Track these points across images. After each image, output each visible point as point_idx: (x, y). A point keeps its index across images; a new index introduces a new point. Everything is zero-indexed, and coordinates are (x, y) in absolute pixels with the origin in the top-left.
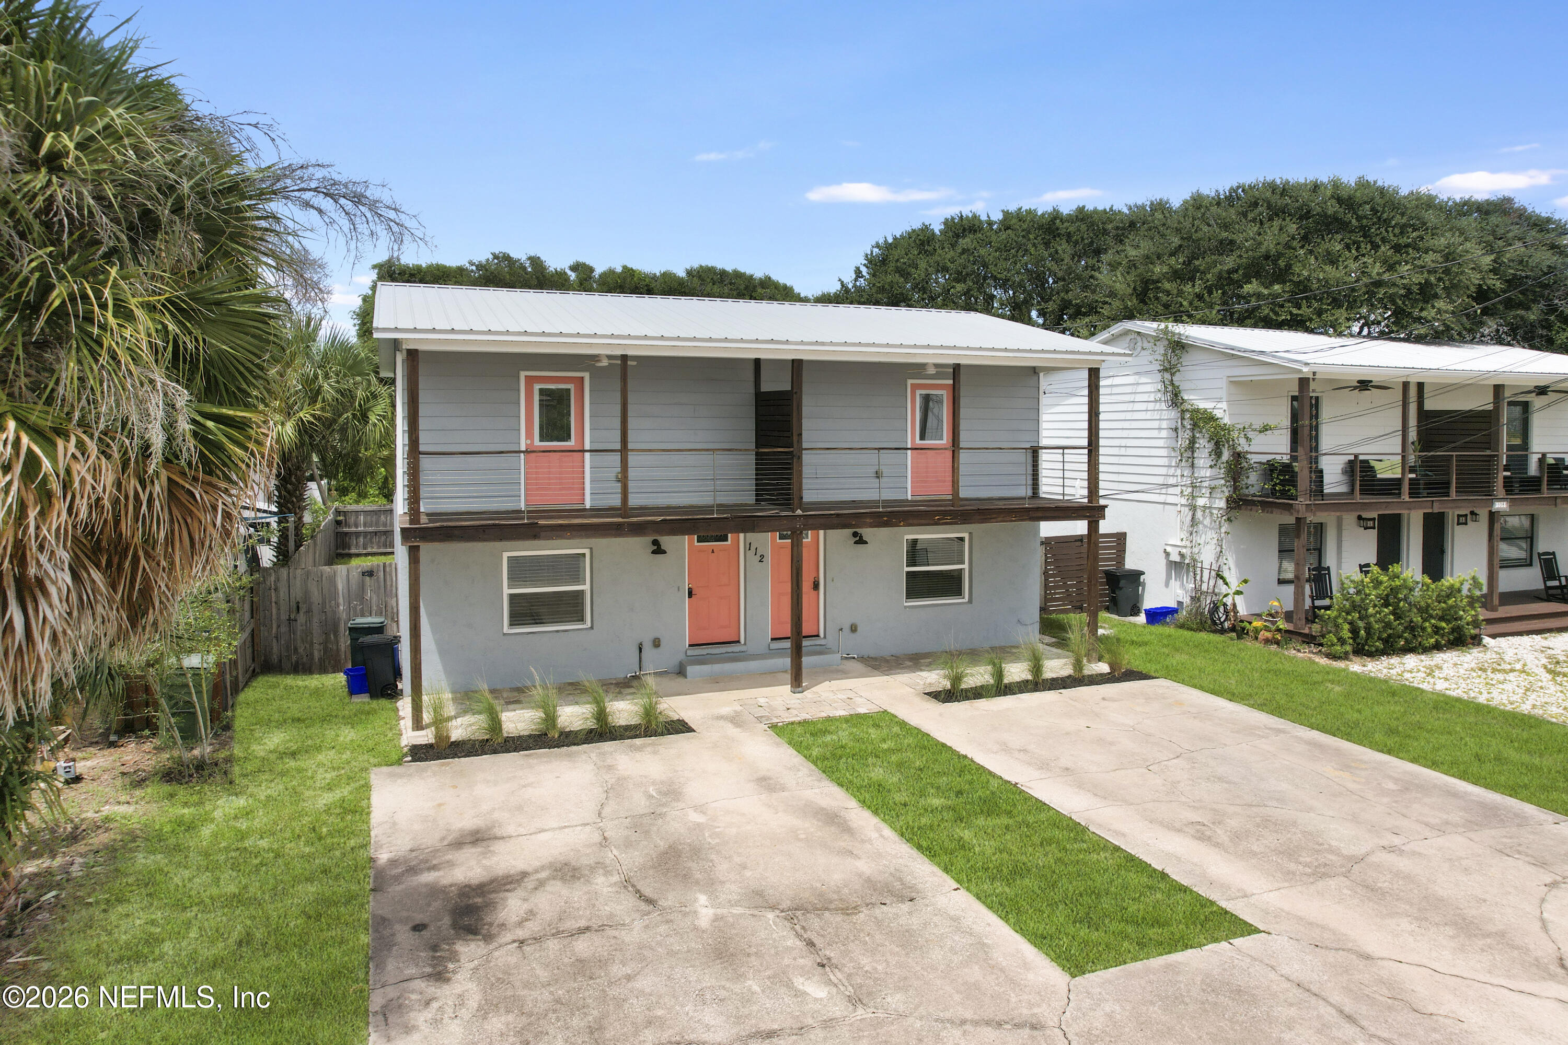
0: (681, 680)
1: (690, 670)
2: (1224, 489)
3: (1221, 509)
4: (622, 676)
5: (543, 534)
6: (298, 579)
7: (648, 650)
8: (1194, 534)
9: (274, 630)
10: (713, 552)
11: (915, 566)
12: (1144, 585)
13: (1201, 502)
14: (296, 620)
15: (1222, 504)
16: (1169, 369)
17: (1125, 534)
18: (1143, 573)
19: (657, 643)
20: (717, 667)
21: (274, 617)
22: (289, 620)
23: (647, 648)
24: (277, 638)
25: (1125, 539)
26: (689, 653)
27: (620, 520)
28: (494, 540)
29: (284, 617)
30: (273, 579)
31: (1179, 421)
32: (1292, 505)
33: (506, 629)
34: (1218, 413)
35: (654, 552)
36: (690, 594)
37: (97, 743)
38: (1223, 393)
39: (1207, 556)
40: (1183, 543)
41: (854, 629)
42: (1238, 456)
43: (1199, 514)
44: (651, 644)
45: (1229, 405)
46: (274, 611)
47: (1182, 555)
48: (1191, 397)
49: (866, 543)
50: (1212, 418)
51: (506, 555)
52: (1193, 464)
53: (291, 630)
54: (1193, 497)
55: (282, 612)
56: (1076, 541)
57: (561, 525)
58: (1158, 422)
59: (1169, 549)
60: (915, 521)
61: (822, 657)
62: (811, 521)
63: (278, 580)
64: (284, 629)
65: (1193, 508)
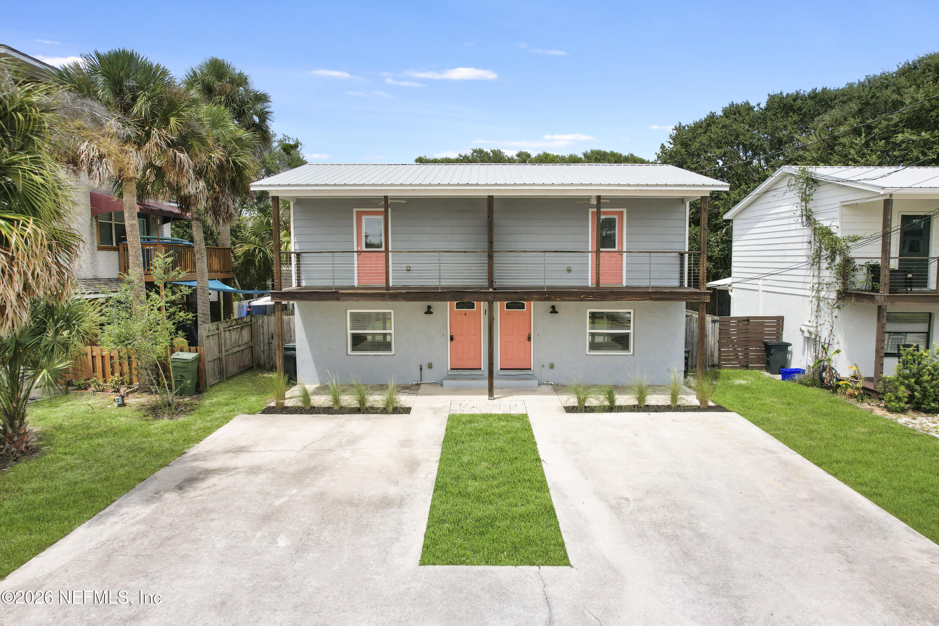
0: (441, 388)
1: (446, 382)
2: (836, 285)
3: (833, 299)
4: (411, 383)
5: (342, 298)
6: (272, 322)
7: (426, 371)
8: (819, 318)
9: (262, 348)
10: (465, 314)
11: (594, 329)
12: (791, 353)
13: (823, 294)
14: (271, 343)
15: (833, 295)
16: (806, 199)
17: (782, 318)
18: (790, 345)
19: (430, 366)
20: (461, 382)
21: (262, 341)
22: (269, 343)
23: (425, 367)
24: (263, 352)
25: (783, 321)
26: (449, 373)
27: (384, 291)
28: (316, 300)
29: (266, 341)
30: (261, 321)
31: (813, 236)
32: (873, 296)
33: (349, 352)
34: (834, 230)
35: (426, 313)
36: (452, 339)
37: (146, 391)
38: (837, 214)
39: (824, 334)
40: (810, 324)
41: (552, 366)
42: (848, 261)
43: (822, 304)
44: (427, 366)
45: (842, 223)
46: (262, 337)
47: (810, 333)
48: (820, 219)
49: (557, 312)
50: (830, 233)
51: (349, 311)
52: (819, 267)
53: (270, 349)
54: (818, 291)
55: (265, 338)
56: (744, 321)
57: (351, 293)
58: (802, 237)
59: (804, 328)
60: (568, 298)
61: (526, 381)
62: (498, 296)
63: (263, 322)
64: (266, 348)
65: (819, 299)
